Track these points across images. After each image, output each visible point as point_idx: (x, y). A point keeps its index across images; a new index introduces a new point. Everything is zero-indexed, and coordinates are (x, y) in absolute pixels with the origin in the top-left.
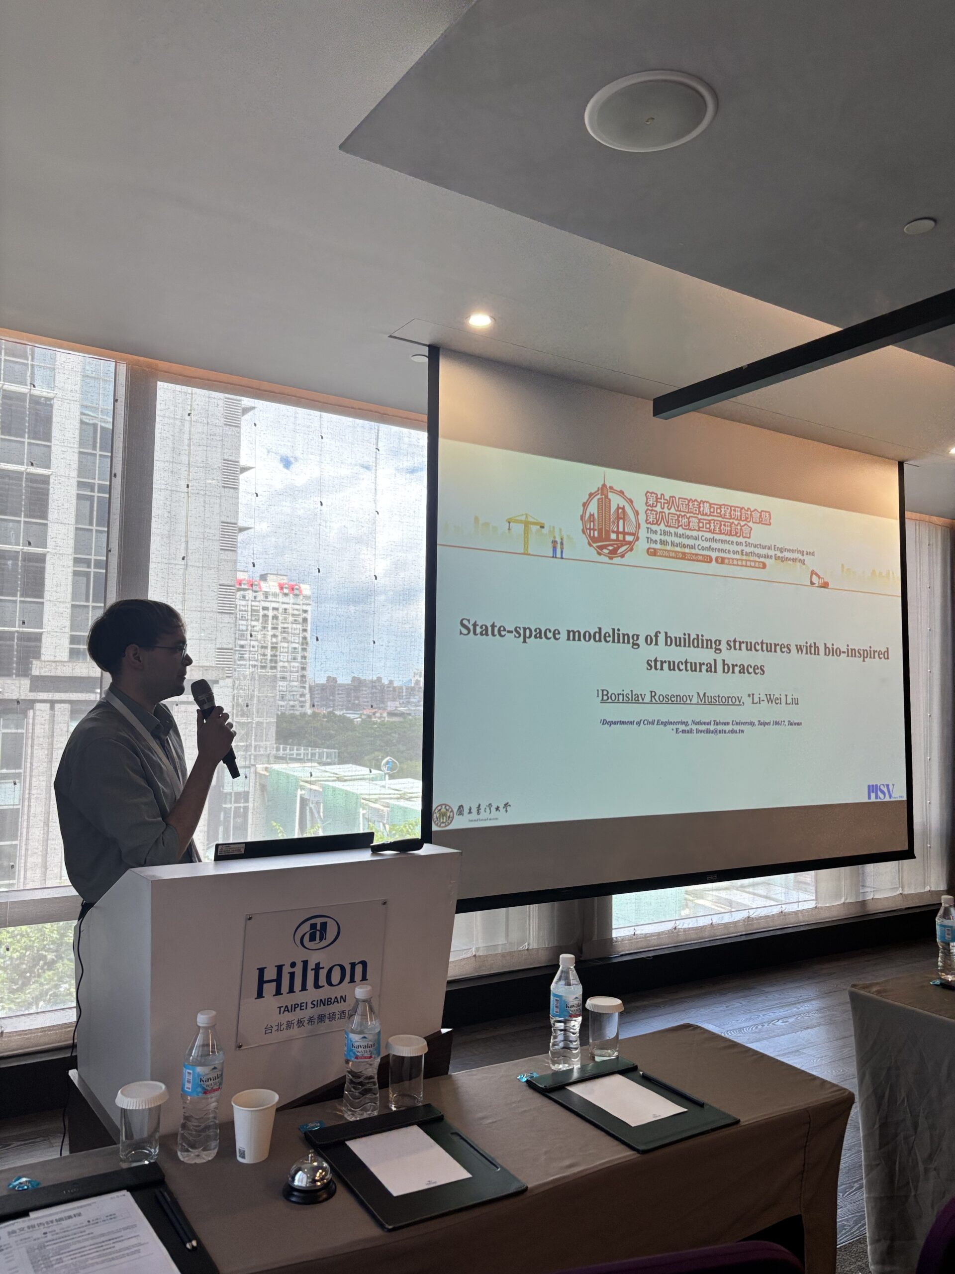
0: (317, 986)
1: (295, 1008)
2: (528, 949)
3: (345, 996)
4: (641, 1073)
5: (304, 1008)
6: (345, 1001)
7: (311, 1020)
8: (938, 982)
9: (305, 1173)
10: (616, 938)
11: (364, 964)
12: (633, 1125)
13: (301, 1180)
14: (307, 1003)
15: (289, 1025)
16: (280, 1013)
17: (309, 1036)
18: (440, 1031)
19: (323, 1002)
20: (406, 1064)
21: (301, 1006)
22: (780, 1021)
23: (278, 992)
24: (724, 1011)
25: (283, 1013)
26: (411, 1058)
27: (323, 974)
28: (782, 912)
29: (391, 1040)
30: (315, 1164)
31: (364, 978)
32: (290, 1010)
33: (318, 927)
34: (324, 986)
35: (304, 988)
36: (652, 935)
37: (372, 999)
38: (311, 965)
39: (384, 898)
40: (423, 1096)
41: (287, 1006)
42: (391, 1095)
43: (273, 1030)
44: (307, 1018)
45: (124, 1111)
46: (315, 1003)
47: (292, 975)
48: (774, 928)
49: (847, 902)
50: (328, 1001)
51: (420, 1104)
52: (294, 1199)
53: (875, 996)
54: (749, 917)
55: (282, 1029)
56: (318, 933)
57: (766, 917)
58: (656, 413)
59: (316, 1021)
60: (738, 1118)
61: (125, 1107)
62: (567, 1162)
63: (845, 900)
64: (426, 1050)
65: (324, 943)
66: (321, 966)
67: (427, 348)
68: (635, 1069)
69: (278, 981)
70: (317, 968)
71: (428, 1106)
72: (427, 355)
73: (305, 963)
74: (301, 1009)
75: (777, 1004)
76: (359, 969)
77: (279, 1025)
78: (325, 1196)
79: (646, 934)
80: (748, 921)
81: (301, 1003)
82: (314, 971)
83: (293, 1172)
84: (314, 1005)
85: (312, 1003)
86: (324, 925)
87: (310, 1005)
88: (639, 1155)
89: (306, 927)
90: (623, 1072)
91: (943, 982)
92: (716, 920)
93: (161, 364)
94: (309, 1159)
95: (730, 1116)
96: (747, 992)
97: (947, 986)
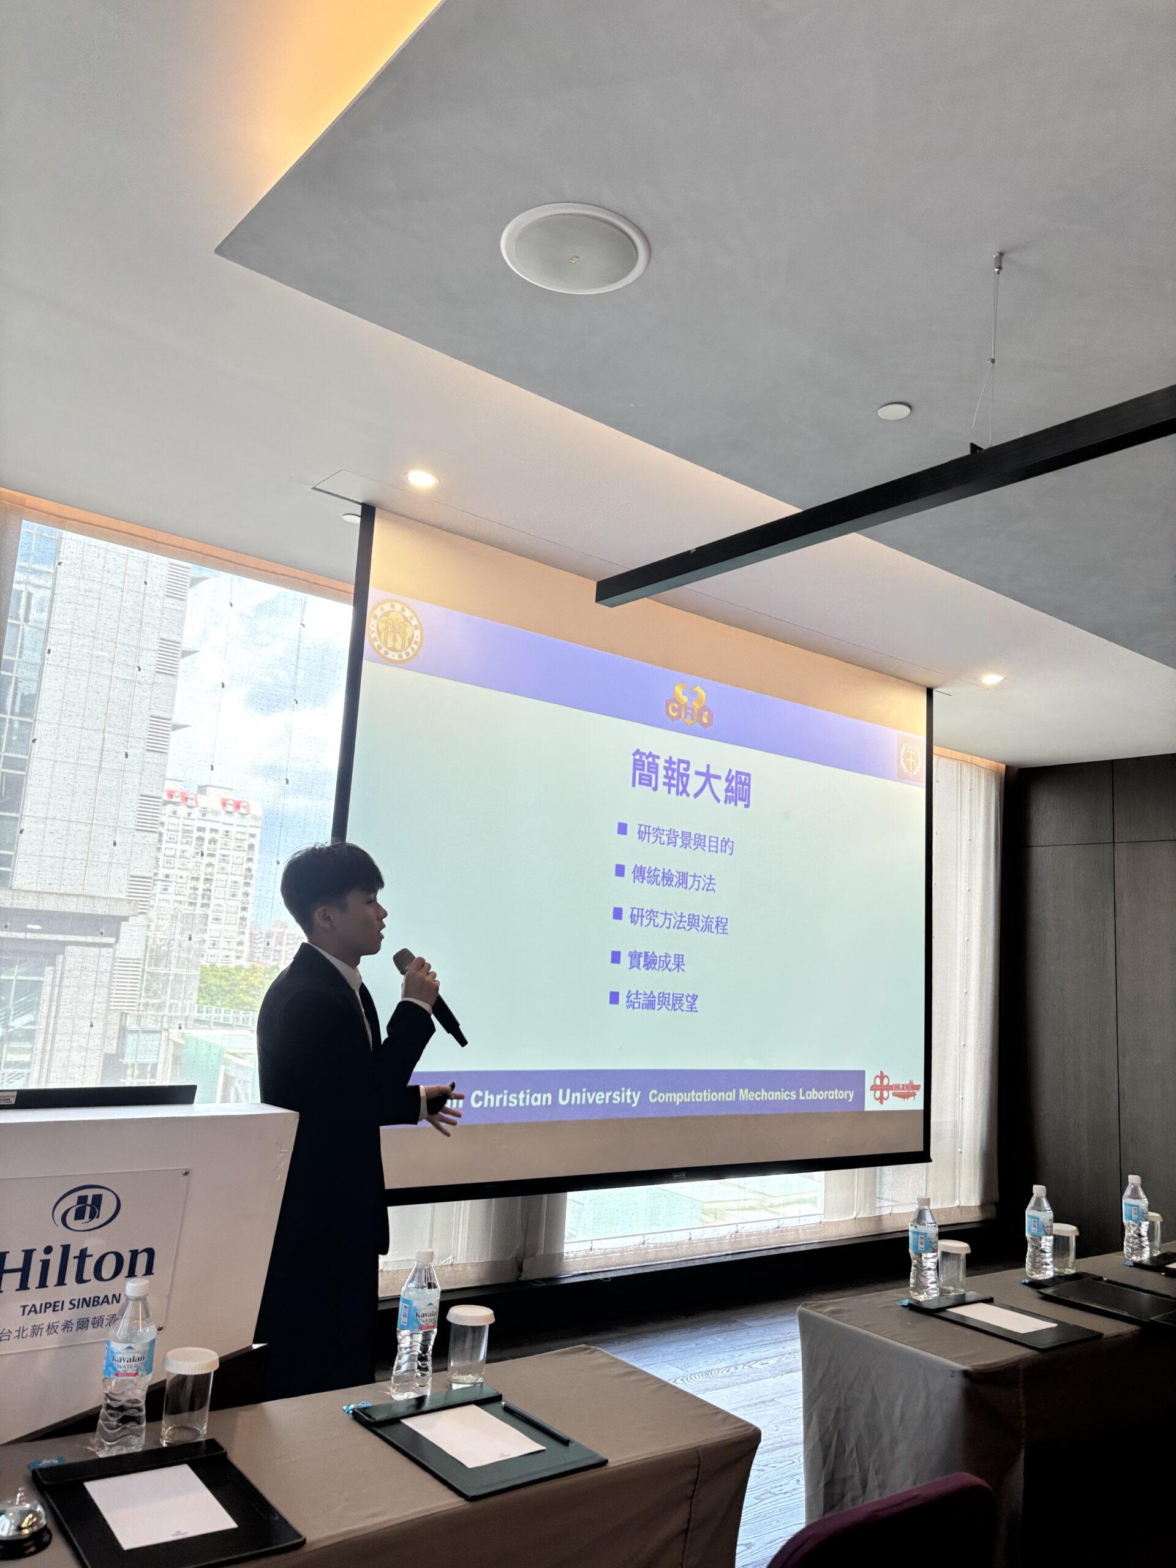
0: (80, 1279)
1: (46, 1308)
2: (452, 1264)
3: (120, 1295)
4: (503, 1403)
5: (60, 1308)
6: (118, 1302)
7: (67, 1325)
8: (906, 1302)
9: (9, 1518)
10: (567, 1253)
11: (150, 1252)
12: (470, 1466)
14: (63, 1302)
15: (36, 1331)
16: (23, 1314)
17: (61, 1347)
18: (251, 1346)
19: (86, 1302)
20: (189, 1386)
21: (55, 1306)
22: (759, 1363)
23: (24, 1286)
24: (693, 1349)
25: (28, 1314)
26: (196, 1377)
27: (90, 1265)
28: (778, 1227)
29: (169, 1354)
30: (26, 1506)
31: (149, 1271)
32: (38, 1310)
33: (89, 1201)
34: (89, 1280)
35: (61, 1281)
36: (612, 1251)
37: (147, 1297)
38: (74, 1252)
39: (187, 1167)
40: (207, 1428)
41: (34, 1306)
42: (163, 1429)
43: (12, 1336)
44: (63, 1322)
46: (76, 1303)
47: (46, 1264)
48: (768, 1247)
49: (859, 1216)
50: (94, 1301)
51: (202, 1439)
53: (826, 1317)
54: (737, 1232)
55: (24, 1335)
56: (88, 1209)
57: (759, 1233)
58: (600, 597)
59: (75, 1327)
60: (606, 1457)
62: (371, 1511)
63: (857, 1214)
64: (217, 1366)
65: (96, 1222)
66: (88, 1253)
67: (360, 507)
68: (498, 1398)
69: (25, 1270)
70: (83, 1255)
71: (212, 1444)
72: (360, 514)
73: (66, 1249)
74: (54, 1310)
75: (759, 1342)
76: (142, 1259)
77: (21, 1331)
78: (32, 1549)
79: (606, 1249)
80: (736, 1238)
81: (55, 1303)
82: (77, 1260)
84: (74, 1305)
85: (71, 1303)
86: (97, 1199)
87: (67, 1305)
88: (465, 1503)
89: (72, 1201)
90: (481, 1403)
91: (912, 1302)
92: (696, 1235)
93: (30, 500)
94: (18, 1500)
95: (597, 1455)
96: (726, 1327)
97: (915, 1308)
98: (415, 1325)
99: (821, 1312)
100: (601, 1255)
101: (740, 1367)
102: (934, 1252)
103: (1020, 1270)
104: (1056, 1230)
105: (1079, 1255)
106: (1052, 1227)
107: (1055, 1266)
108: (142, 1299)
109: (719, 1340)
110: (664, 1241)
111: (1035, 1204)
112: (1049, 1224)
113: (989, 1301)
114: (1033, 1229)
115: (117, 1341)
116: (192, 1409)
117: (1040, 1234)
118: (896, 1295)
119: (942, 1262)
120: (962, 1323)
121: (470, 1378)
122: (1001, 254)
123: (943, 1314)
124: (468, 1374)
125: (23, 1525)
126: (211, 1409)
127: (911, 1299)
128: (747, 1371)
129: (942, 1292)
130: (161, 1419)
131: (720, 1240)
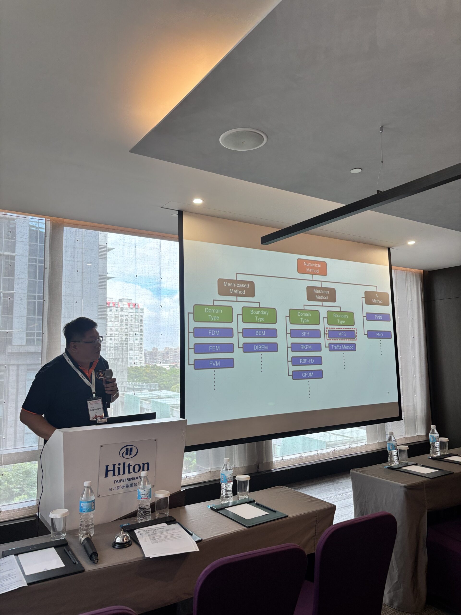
0: (129, 472)
1: (121, 481)
2: (234, 468)
4: (255, 502)
5: (124, 481)
7: (127, 486)
8: (387, 467)
9: (120, 538)
10: (274, 461)
11: (148, 464)
12: (247, 519)
13: (119, 540)
14: (125, 479)
15: (118, 488)
17: (125, 493)
18: (180, 490)
19: (132, 479)
23: (114, 475)
25: (116, 483)
27: (131, 468)
28: (350, 447)
29: (155, 492)
30: (124, 534)
31: (148, 469)
32: (119, 481)
33: (129, 450)
34: (132, 473)
35: (124, 473)
36: (290, 460)
37: (148, 476)
38: (127, 464)
39: (155, 438)
41: (117, 480)
43: (112, 490)
45: (52, 519)
46: (129, 479)
47: (119, 468)
49: (379, 442)
50: (134, 478)
52: (116, 547)
54: (335, 450)
56: (129, 452)
58: (262, 243)
59: (129, 486)
60: (288, 515)
61: (53, 517)
64: (169, 495)
65: (132, 456)
66: (131, 465)
67: (178, 211)
69: (114, 470)
70: (129, 465)
71: (170, 517)
72: (178, 214)
73: (124, 464)
76: (146, 466)
77: (114, 488)
78: (127, 546)
79: (287, 459)
81: (123, 479)
82: (128, 467)
83: (115, 538)
85: (127, 479)
86: (131, 449)
88: (247, 528)
89: (124, 450)
90: (249, 503)
91: (389, 467)
92: (320, 452)
93: (65, 220)
94: (122, 533)
95: (284, 514)
96: (332, 483)
97: (391, 468)
98: (226, 481)
99: (358, 472)
100: (286, 461)
101: (338, 496)
102: (396, 450)
103: (429, 454)
104: (441, 440)
105: (449, 449)
106: (438, 439)
107: (441, 452)
108: (146, 477)
109: (330, 487)
110: (308, 455)
111: (432, 431)
112: (437, 438)
113: (416, 464)
114: (432, 440)
115: (142, 489)
116: (164, 508)
117: (434, 441)
118: (384, 465)
119: (399, 453)
120: (408, 472)
121: (244, 497)
122: (382, 126)
123: (400, 470)
124: (244, 495)
125: (124, 539)
126: (169, 508)
127: (389, 465)
128: (340, 497)
129: (400, 463)
130: (155, 512)
131: (329, 453)
